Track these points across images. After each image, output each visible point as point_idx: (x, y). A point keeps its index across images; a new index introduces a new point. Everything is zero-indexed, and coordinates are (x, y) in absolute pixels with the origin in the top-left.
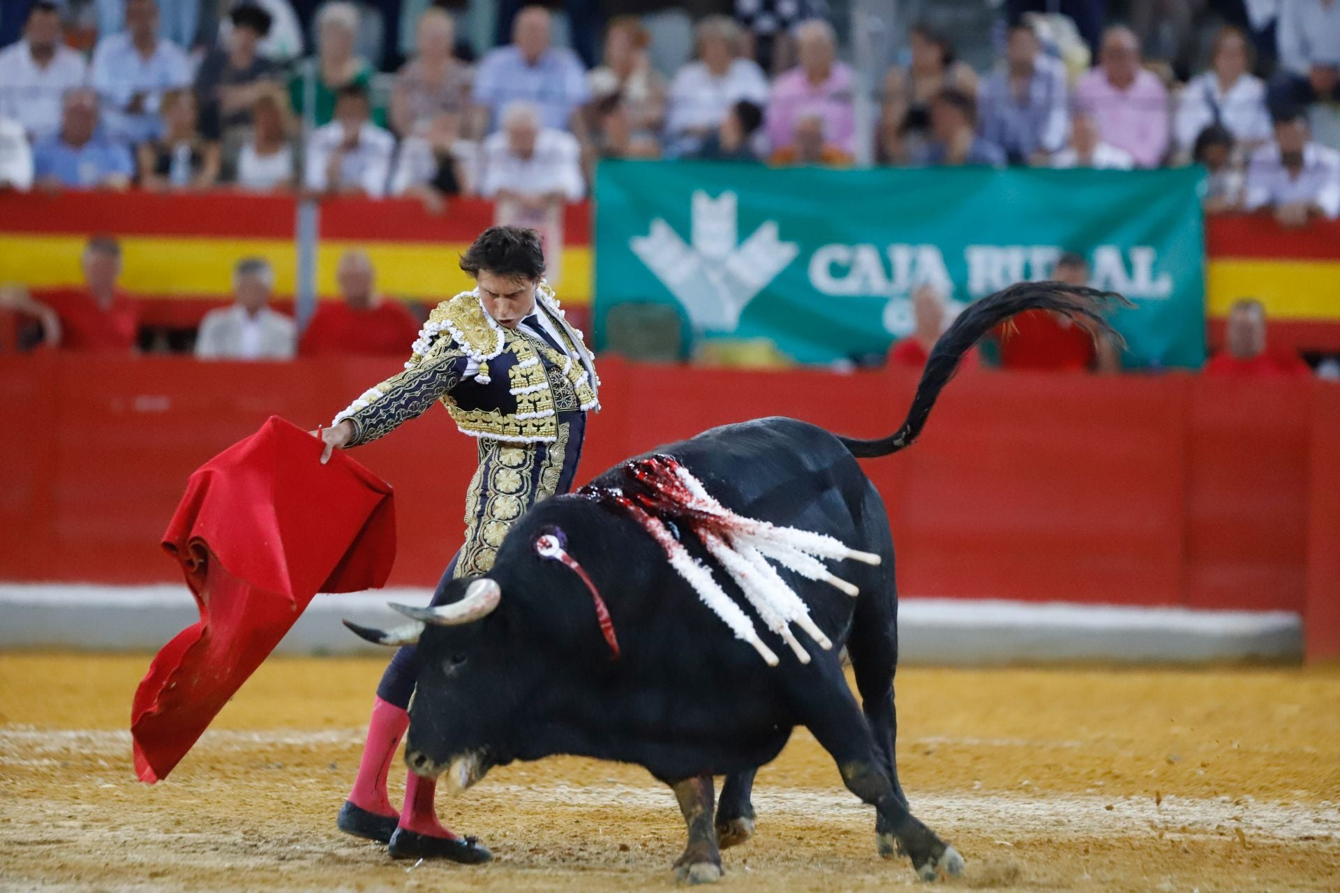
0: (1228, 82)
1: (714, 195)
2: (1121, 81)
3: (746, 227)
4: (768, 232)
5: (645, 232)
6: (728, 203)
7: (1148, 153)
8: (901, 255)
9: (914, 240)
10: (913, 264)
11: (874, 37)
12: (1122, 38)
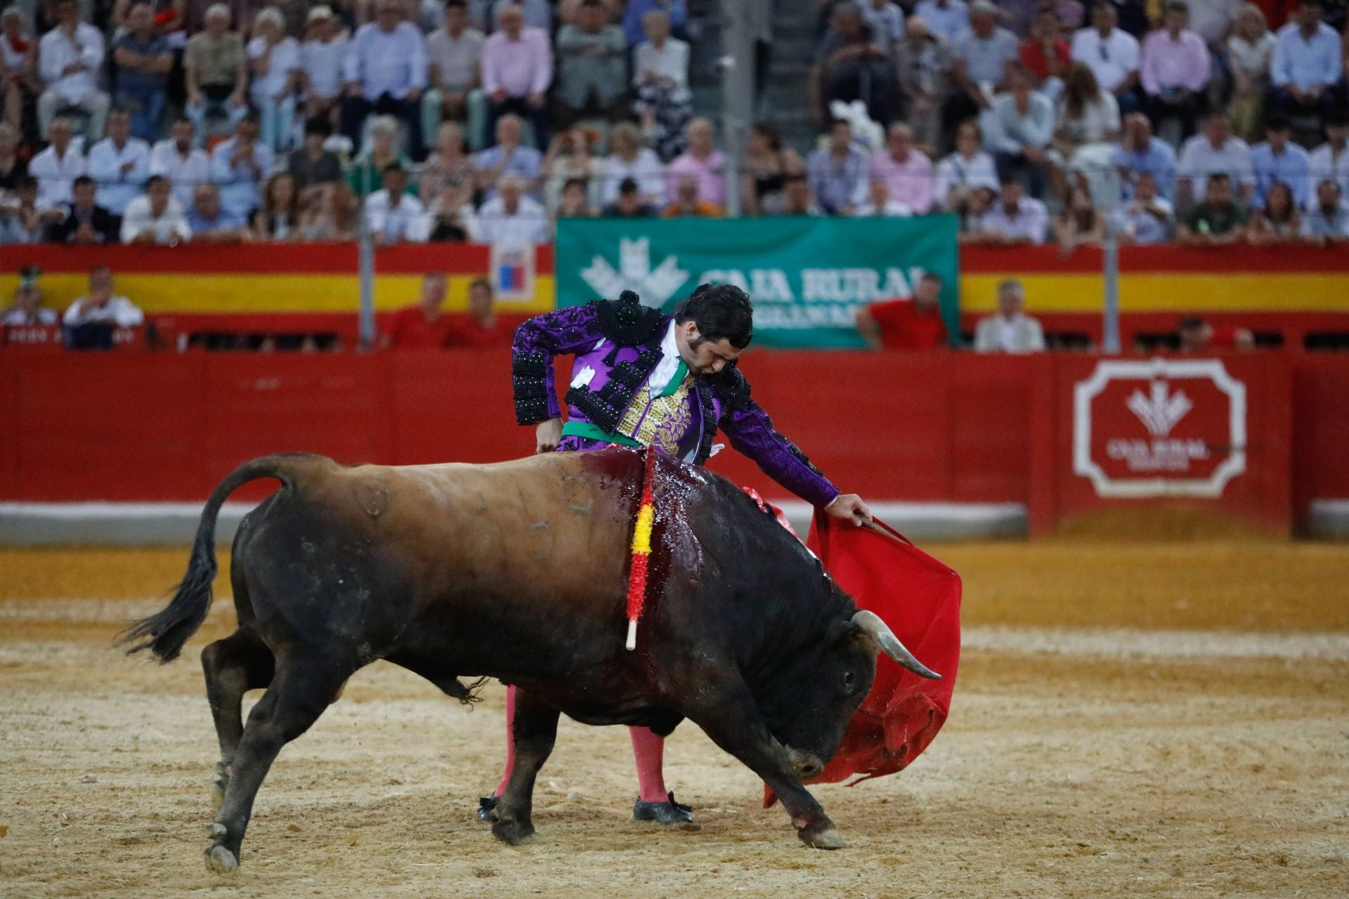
0: (969, 156)
1: (634, 239)
2: (900, 157)
3: (656, 260)
4: (671, 262)
5: (589, 264)
6: (643, 244)
7: (921, 205)
8: (758, 276)
9: (767, 267)
10: (767, 283)
11: (740, 132)
12: (902, 129)
